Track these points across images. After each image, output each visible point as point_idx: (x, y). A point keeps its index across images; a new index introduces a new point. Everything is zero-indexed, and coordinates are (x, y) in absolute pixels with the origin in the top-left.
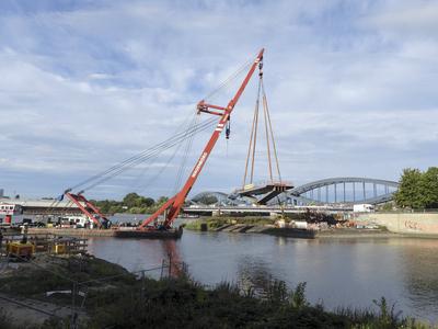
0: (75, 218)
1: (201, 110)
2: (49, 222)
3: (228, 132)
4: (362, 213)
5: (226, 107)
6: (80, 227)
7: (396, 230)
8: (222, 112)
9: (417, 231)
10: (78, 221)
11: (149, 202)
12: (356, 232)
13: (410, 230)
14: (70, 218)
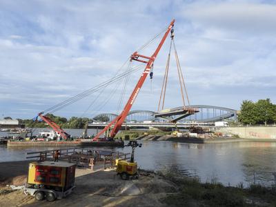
0: (46, 134)
1: (133, 58)
2: (27, 137)
3: (151, 74)
4: (222, 127)
5: (150, 57)
6: (50, 140)
7: (243, 137)
8: (147, 60)
9: (257, 138)
10: (48, 135)
11: (64, 120)
12: (223, 139)
13: (253, 137)
14: (42, 133)
